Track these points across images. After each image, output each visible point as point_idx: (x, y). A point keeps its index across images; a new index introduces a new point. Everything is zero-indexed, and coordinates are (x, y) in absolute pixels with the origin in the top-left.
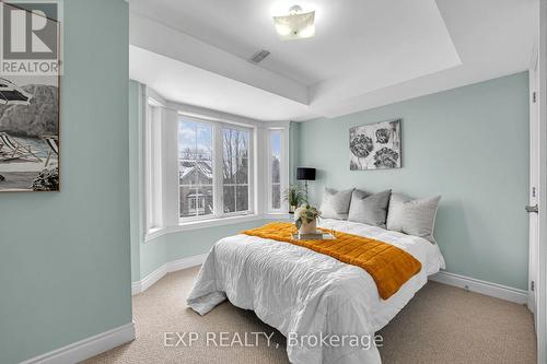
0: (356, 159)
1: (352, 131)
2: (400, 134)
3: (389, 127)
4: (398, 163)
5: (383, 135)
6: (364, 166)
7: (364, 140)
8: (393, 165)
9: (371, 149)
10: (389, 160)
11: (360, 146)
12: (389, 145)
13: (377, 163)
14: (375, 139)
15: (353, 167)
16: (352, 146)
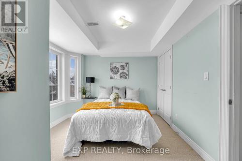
0: (113, 75)
1: (111, 64)
2: (128, 68)
3: (125, 65)
4: (128, 77)
5: (123, 67)
6: (116, 78)
7: (116, 68)
8: (126, 78)
9: (118, 71)
10: (124, 76)
11: (114, 70)
12: (125, 71)
13: (121, 77)
14: (120, 68)
15: (111, 78)
16: (111, 69)
